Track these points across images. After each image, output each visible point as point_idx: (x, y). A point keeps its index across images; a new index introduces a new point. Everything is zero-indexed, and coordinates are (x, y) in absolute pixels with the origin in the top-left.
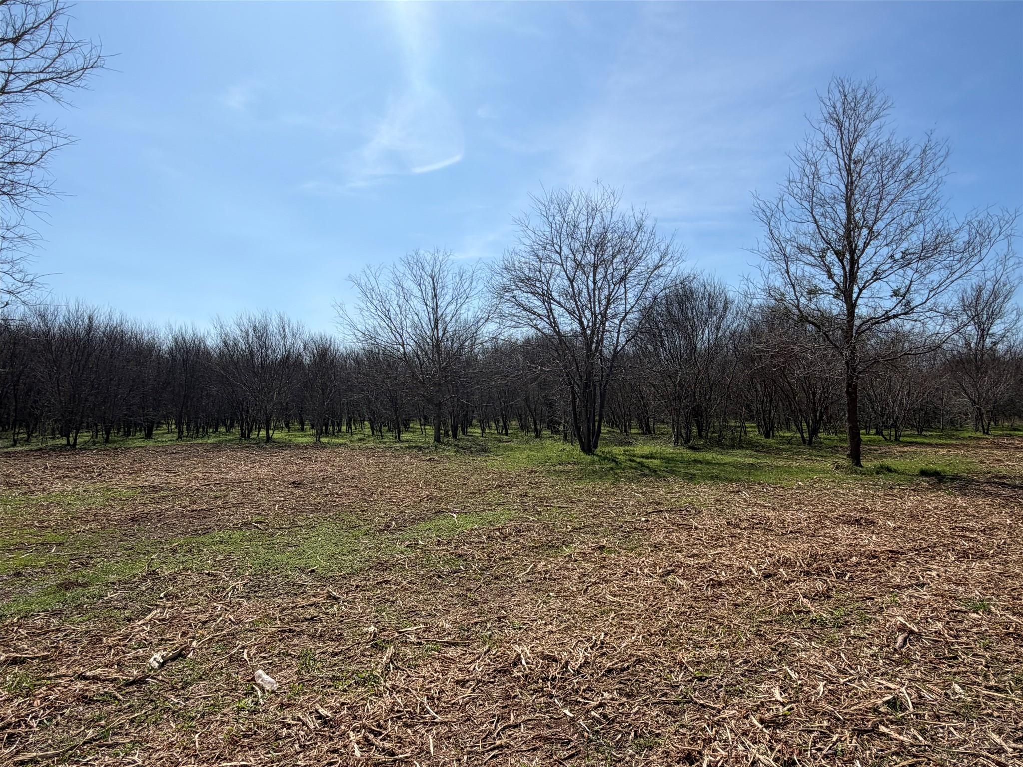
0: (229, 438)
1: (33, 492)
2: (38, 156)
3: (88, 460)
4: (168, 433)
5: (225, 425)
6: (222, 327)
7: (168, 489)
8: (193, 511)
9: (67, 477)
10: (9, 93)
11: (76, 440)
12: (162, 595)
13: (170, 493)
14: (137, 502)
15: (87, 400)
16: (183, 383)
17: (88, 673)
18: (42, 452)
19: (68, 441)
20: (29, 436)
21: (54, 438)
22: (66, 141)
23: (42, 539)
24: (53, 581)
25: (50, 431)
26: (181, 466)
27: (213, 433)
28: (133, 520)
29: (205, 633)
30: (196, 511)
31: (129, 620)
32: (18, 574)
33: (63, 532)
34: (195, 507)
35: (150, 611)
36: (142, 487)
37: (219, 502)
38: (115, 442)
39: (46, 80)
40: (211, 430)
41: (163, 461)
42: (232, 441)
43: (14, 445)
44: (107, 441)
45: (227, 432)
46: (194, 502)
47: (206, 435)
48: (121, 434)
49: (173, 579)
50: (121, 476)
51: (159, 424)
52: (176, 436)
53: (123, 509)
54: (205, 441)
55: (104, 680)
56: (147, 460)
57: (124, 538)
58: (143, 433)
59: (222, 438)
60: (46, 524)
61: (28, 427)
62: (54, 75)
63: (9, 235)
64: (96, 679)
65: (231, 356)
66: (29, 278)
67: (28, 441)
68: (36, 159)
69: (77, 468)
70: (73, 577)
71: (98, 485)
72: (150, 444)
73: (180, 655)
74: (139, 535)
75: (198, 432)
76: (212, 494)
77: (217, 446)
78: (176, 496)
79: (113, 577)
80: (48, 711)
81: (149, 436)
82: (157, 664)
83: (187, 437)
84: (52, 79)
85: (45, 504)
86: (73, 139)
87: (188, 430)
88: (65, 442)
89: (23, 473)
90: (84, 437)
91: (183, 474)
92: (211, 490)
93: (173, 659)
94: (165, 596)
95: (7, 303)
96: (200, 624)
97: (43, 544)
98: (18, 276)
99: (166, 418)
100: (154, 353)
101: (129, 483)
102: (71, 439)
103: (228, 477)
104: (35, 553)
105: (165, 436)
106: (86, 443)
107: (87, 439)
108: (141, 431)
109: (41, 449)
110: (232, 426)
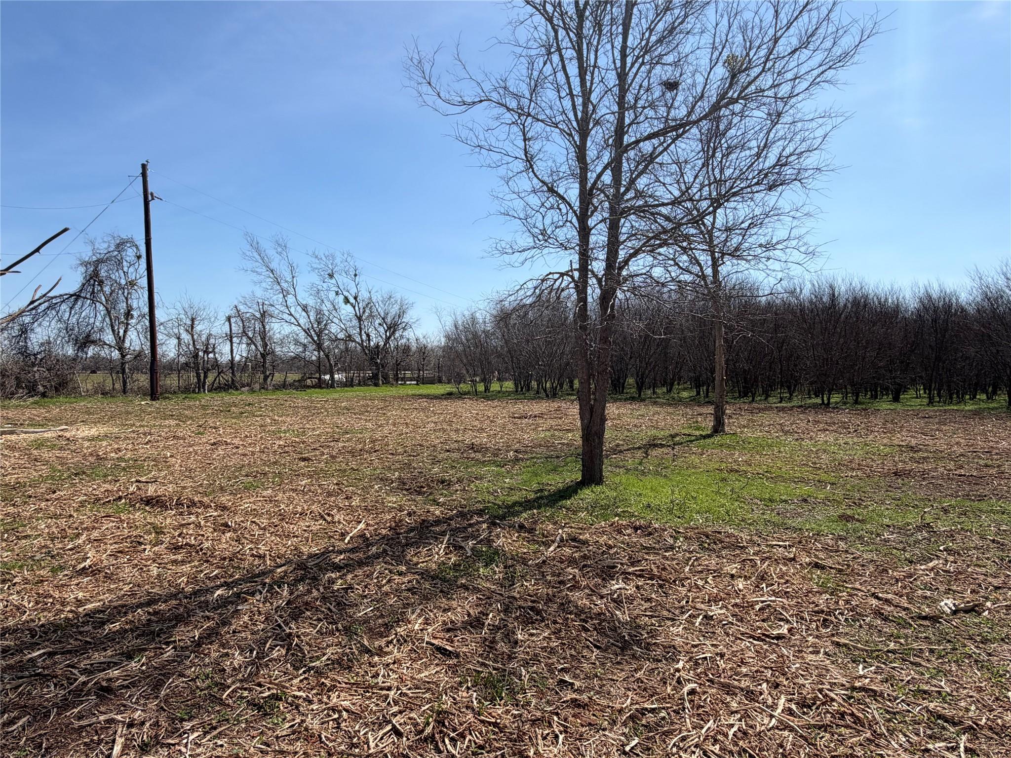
0: (991, 405)
1: (803, 439)
2: (820, 140)
3: (843, 417)
4: (917, 398)
5: (984, 391)
6: (981, 278)
7: (927, 451)
8: (960, 475)
9: (827, 430)
10: (797, 95)
11: (829, 399)
12: (941, 548)
13: (931, 455)
14: (896, 459)
15: (837, 363)
16: (933, 344)
17: (880, 595)
18: (804, 408)
19: (823, 400)
20: (791, 395)
21: (810, 398)
22: (842, 119)
23: (817, 478)
24: (834, 512)
25: (806, 392)
26: (938, 430)
27: (970, 399)
28: (896, 474)
29: (1001, 598)
30: (964, 475)
31: (911, 562)
32: (805, 501)
33: (833, 474)
34: (962, 472)
35: (931, 560)
36: (899, 446)
37: (993, 471)
38: (863, 403)
39: (825, 71)
40: (968, 397)
41: (917, 424)
42: (997, 408)
43: (781, 402)
44: (856, 402)
45: (988, 398)
46: (961, 467)
47: (961, 400)
48: (868, 396)
49: (951, 536)
50: (876, 434)
51: (906, 389)
52: (926, 401)
53: (883, 463)
54: (962, 407)
55: (896, 606)
56: (900, 421)
57: (890, 489)
58: (891, 396)
59: (983, 405)
60: (818, 466)
61: (789, 388)
62: (831, 63)
63: (798, 214)
64: (887, 601)
65: (994, 311)
66: (811, 249)
67: (790, 399)
68: (818, 144)
69: (834, 423)
70: (849, 512)
71: (855, 440)
72: (898, 406)
73: (974, 609)
74: (904, 489)
75: (951, 398)
76: (982, 462)
77: (976, 413)
78: (937, 459)
79: (886, 521)
80: (851, 613)
81: (896, 399)
82: (949, 611)
83: (939, 402)
84: (830, 68)
85: (814, 449)
86: (847, 115)
87: (939, 395)
88: (819, 401)
89: (791, 424)
90: (836, 398)
91: (941, 438)
92: (980, 458)
93: (967, 611)
94: (945, 550)
95: (781, 280)
96: (991, 588)
97: (819, 481)
98: (803, 249)
99: (913, 382)
100: (900, 315)
101: (885, 441)
102: (825, 399)
103: (1000, 446)
104: (814, 487)
105: (914, 399)
106: (837, 403)
107: (838, 400)
108: (887, 394)
109: (801, 406)
110: (994, 393)
